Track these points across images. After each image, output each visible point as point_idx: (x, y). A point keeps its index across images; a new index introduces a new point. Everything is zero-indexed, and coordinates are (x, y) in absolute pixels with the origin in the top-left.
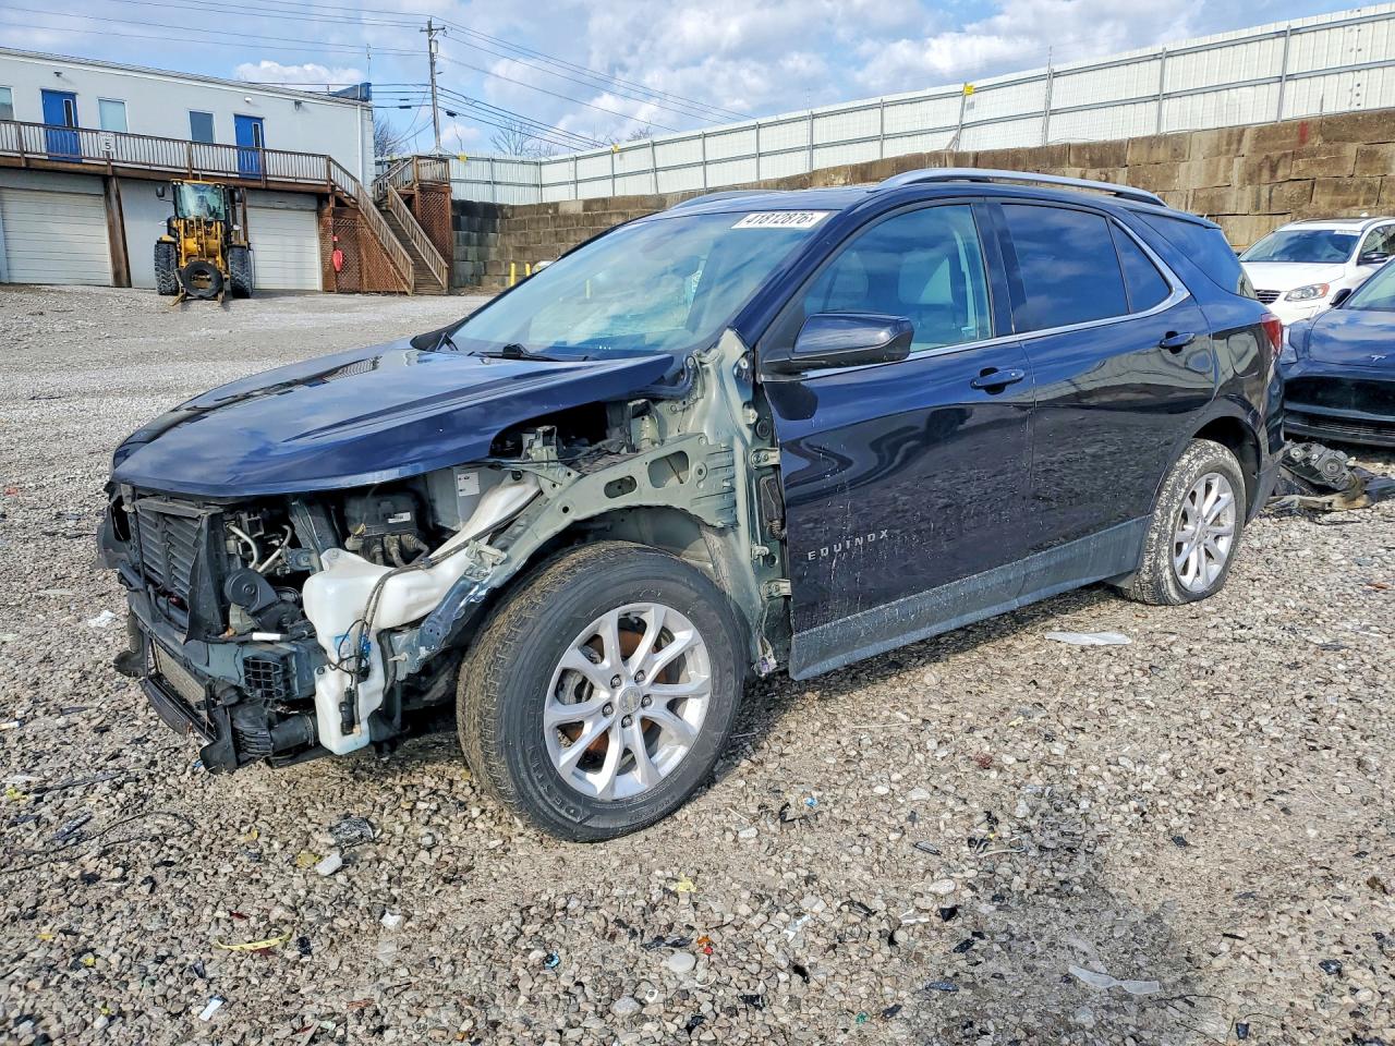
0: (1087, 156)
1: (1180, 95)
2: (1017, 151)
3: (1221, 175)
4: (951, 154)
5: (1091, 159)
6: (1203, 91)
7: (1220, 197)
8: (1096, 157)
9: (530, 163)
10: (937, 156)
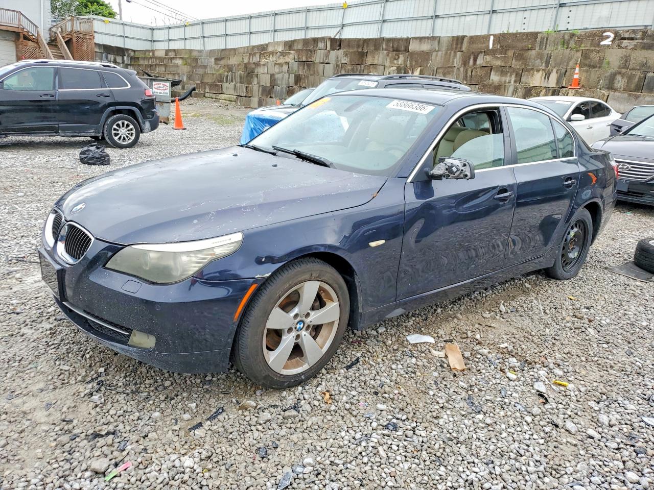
0: (391, 45)
2: (359, 40)
4: (327, 38)
5: (393, 47)
8: (395, 46)
9: (147, 29)
10: (323, 39)
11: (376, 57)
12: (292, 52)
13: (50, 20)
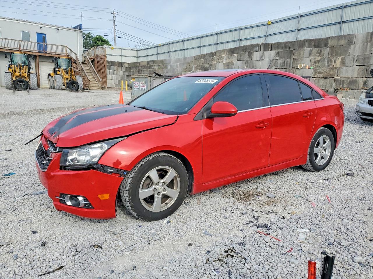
0: (313, 44)
1: (349, 21)
2: (286, 43)
3: (368, 50)
4: (262, 44)
5: (314, 45)
6: (358, 20)
7: (368, 58)
8: (316, 44)
9: (134, 50)
10: (258, 45)
11: (302, 53)
12: (235, 55)
13: (83, 50)
